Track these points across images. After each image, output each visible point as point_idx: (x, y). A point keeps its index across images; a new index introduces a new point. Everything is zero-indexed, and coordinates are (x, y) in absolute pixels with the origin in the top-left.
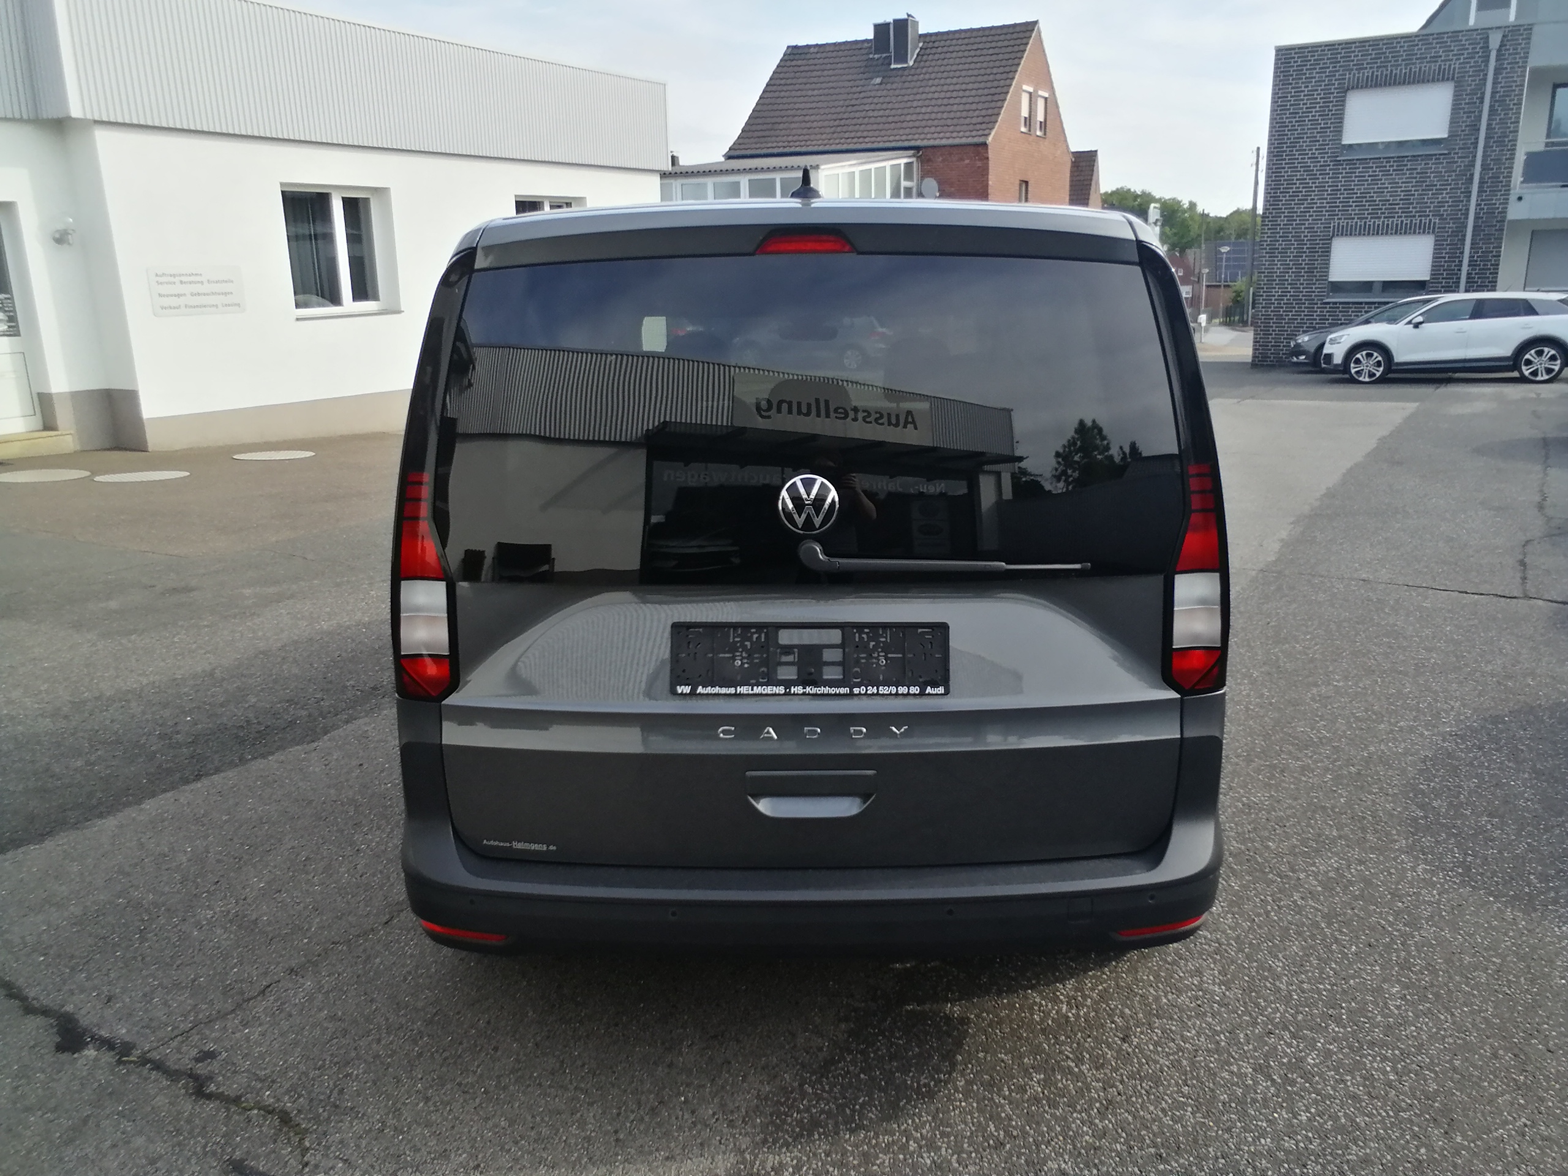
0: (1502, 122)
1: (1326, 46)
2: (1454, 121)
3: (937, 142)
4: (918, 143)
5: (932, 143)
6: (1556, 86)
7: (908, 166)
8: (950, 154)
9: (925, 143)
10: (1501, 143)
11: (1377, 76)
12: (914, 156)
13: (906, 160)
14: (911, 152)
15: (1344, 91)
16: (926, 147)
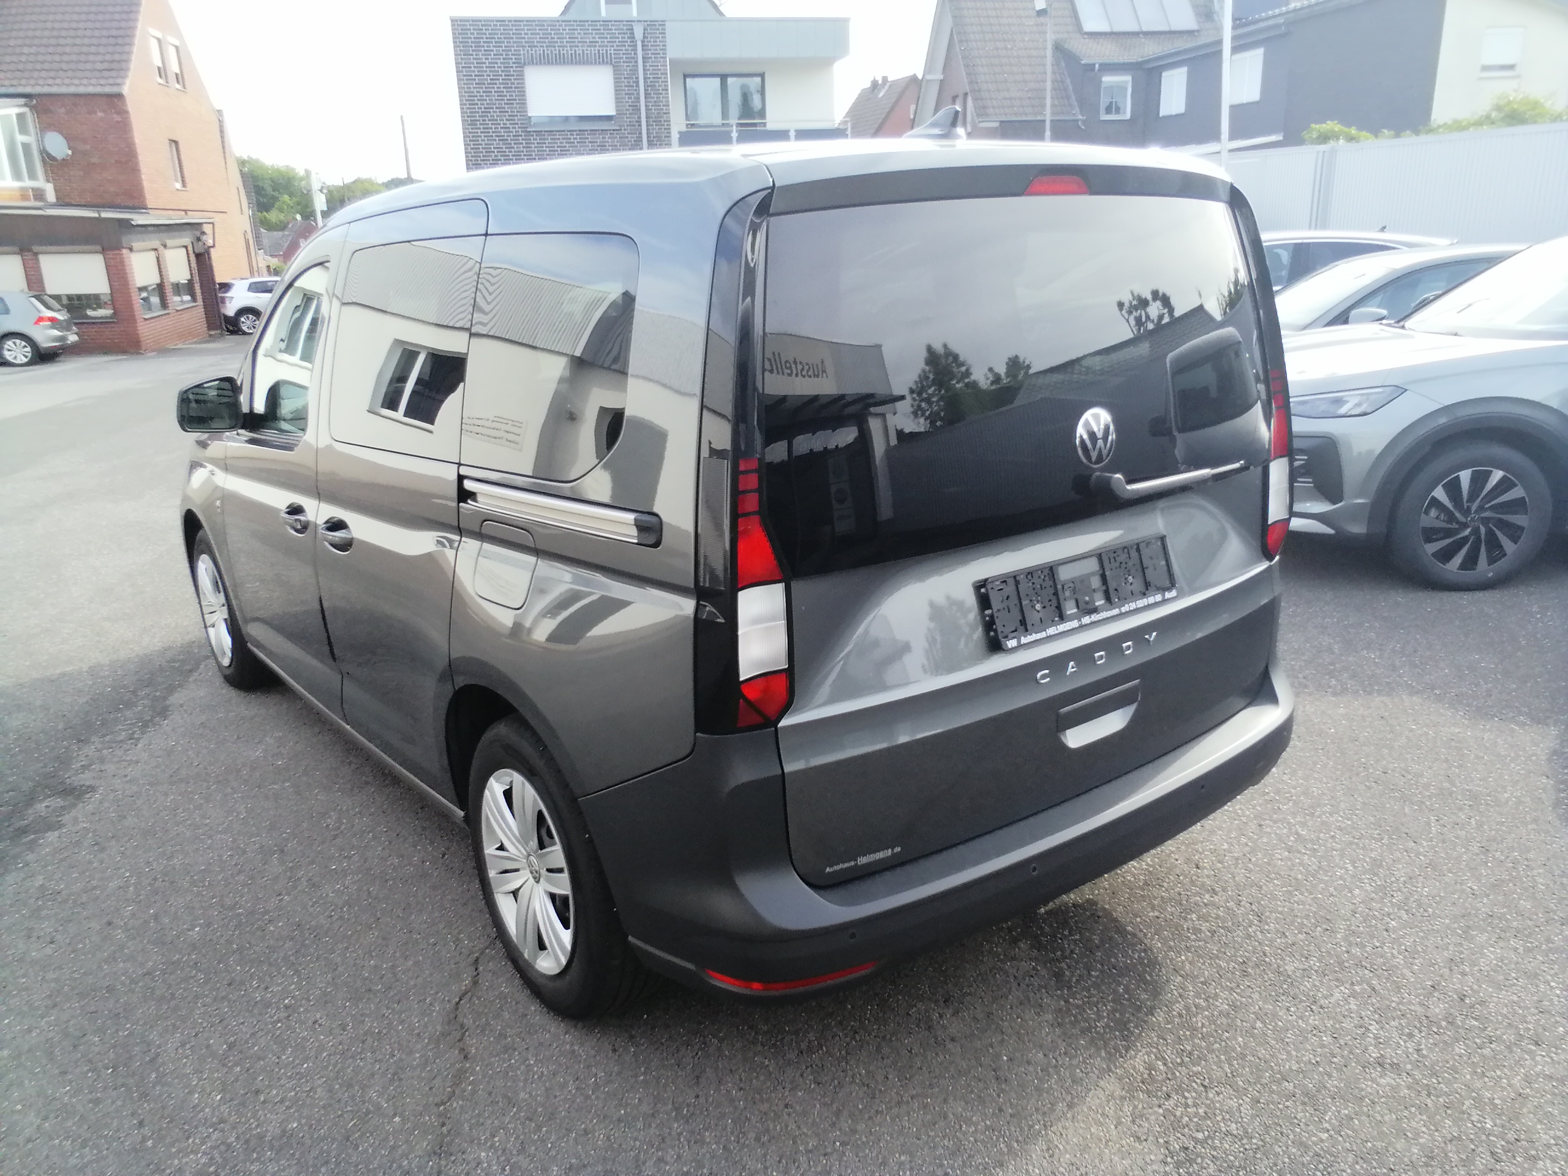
0: (656, 104)
1: (497, 21)
2: (618, 100)
3: (54, 90)
4: (28, 90)
5: (46, 90)
6: (685, 76)
7: (21, 117)
8: (75, 105)
9: (38, 90)
10: (658, 122)
11: (548, 55)
12: (26, 105)
13: (17, 110)
14: (22, 101)
15: (521, 65)
16: (40, 95)
